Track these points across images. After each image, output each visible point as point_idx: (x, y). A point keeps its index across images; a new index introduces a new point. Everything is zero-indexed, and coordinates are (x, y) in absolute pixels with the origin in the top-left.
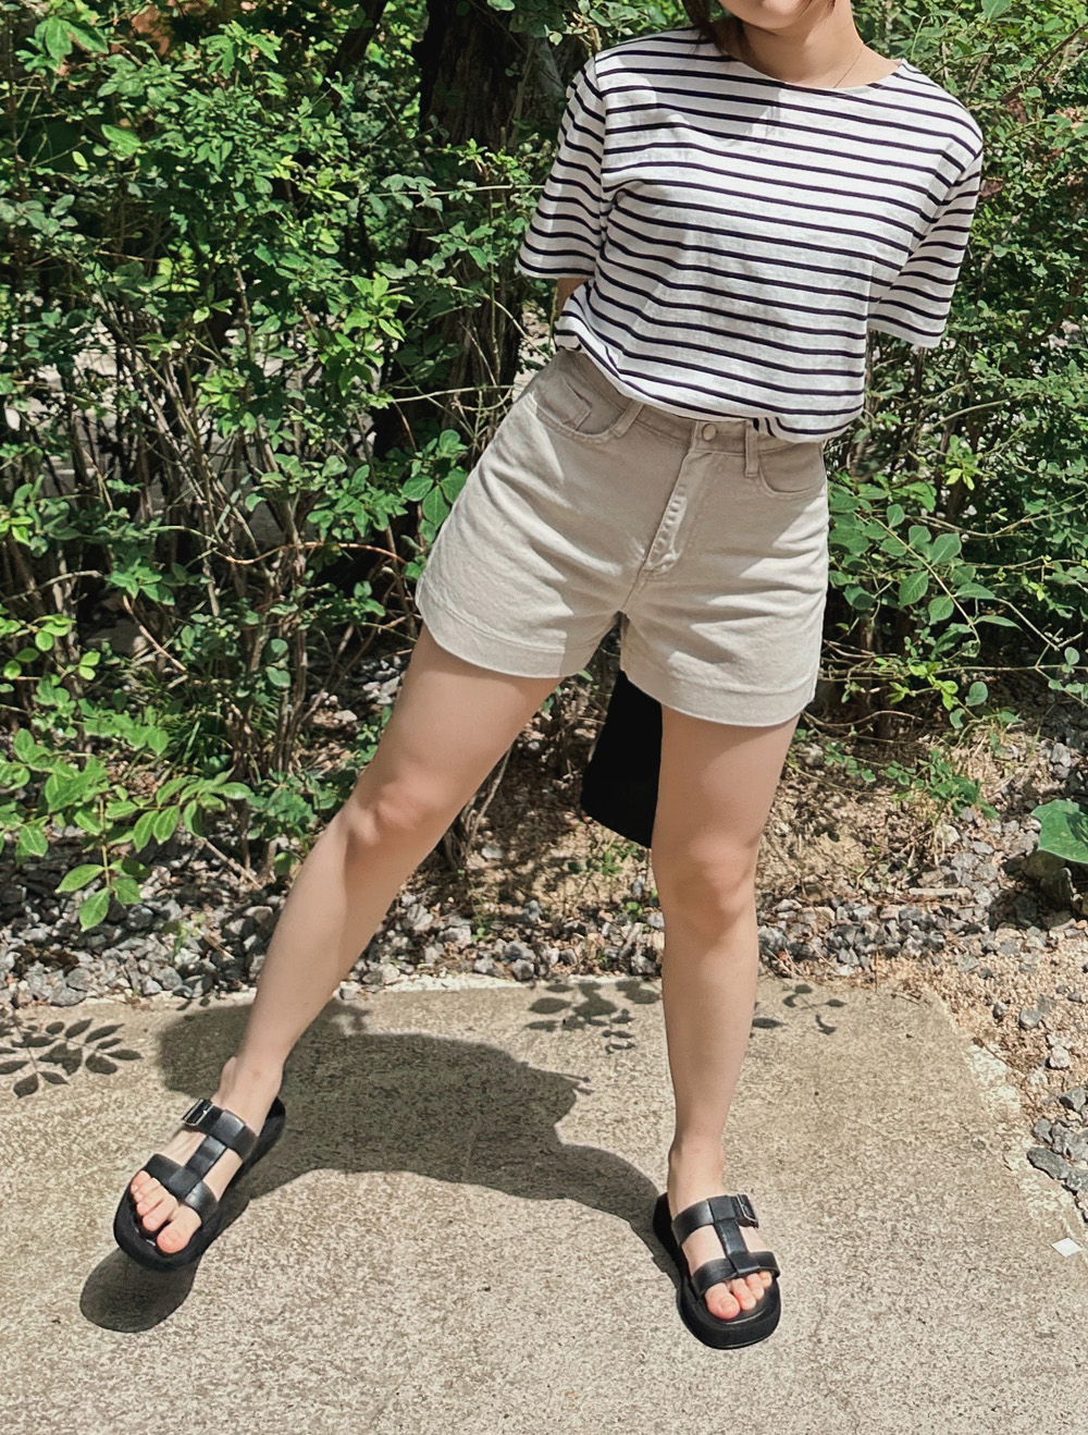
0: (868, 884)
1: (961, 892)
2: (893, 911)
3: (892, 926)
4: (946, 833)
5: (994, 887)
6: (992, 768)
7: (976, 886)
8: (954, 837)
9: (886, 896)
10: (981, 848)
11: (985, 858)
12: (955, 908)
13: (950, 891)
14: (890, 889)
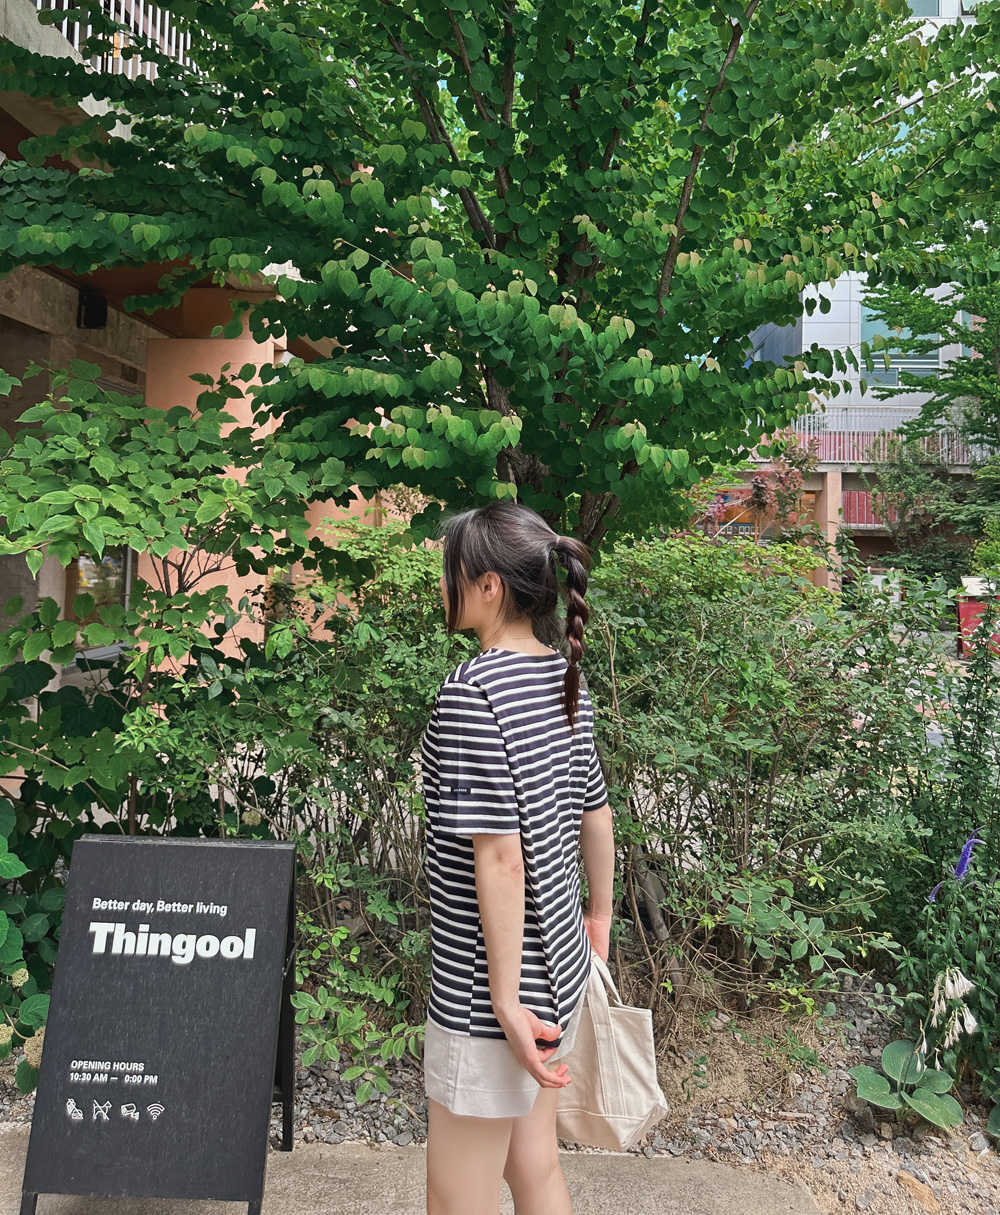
0: (755, 1107)
1: (808, 1115)
2: (770, 1125)
3: (771, 1133)
4: (796, 1079)
5: (827, 1115)
6: (815, 1039)
7: (817, 1113)
8: (800, 1081)
9: (765, 1115)
10: (816, 1088)
11: (820, 1096)
12: (806, 1126)
13: (802, 1115)
14: (767, 1111)
